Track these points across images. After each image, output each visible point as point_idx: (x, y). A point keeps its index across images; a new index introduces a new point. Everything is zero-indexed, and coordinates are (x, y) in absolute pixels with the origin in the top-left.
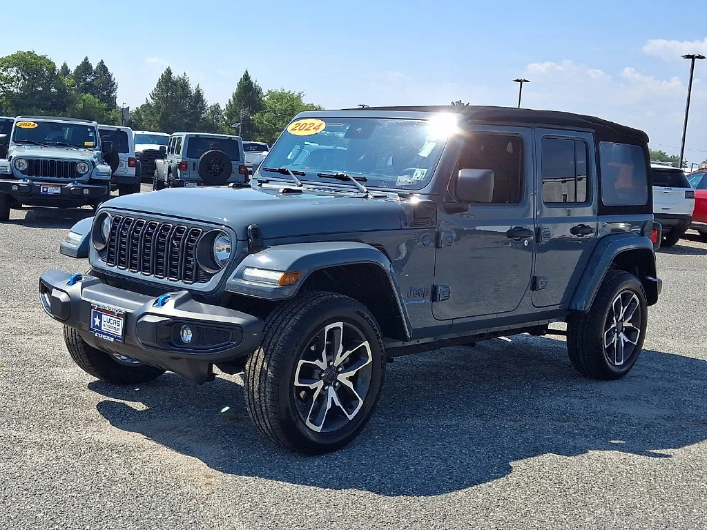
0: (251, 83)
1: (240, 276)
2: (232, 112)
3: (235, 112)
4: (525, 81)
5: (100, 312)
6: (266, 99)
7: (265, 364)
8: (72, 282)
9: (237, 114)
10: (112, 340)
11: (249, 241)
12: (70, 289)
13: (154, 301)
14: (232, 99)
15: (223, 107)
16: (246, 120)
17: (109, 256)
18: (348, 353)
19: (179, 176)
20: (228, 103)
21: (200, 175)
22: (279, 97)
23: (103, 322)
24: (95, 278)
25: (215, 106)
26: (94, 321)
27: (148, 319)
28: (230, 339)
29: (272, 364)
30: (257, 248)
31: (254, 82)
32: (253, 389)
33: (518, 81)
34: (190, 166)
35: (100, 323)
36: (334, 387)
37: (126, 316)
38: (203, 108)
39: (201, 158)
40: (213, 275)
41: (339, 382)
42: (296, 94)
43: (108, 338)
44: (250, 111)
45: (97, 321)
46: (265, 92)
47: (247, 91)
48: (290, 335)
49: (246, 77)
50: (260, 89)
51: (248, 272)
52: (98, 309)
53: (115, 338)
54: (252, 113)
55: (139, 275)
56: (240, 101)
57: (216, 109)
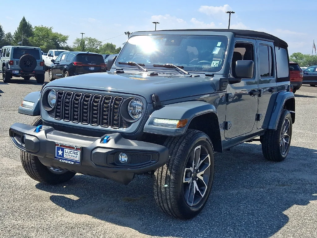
0: (26, 23)
1: (152, 123)
2: (18, 37)
3: (19, 37)
4: (157, 23)
5: (62, 147)
6: (34, 30)
7: (169, 172)
8: (37, 130)
9: (20, 37)
10: (72, 163)
11: (153, 103)
12: (37, 134)
13: (100, 140)
14: (17, 30)
15: (13, 34)
16: (25, 40)
17: (56, 114)
18: (202, 161)
19: (9, 67)
20: (15, 32)
21: (21, 67)
22: (41, 29)
23: (65, 153)
24: (50, 127)
25: (8, 34)
26: (58, 153)
27: (98, 150)
28: (151, 160)
29: (173, 171)
30: (158, 107)
31: (28, 22)
32: (161, 186)
33: (154, 23)
34: (15, 63)
35: (63, 154)
36: (196, 180)
37: (83, 149)
38: (2, 34)
39: (20, 58)
40: (132, 123)
41: (198, 178)
42: (49, 28)
43: (69, 162)
44: (26, 36)
45: (60, 152)
46: (33, 27)
47: (25, 27)
48: (181, 155)
49: (24, 20)
50: (31, 26)
51: (156, 121)
52: (61, 146)
53: (74, 162)
54: (28, 36)
55: (71, 123)
56: (21, 31)
57: (9, 35)
